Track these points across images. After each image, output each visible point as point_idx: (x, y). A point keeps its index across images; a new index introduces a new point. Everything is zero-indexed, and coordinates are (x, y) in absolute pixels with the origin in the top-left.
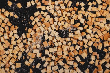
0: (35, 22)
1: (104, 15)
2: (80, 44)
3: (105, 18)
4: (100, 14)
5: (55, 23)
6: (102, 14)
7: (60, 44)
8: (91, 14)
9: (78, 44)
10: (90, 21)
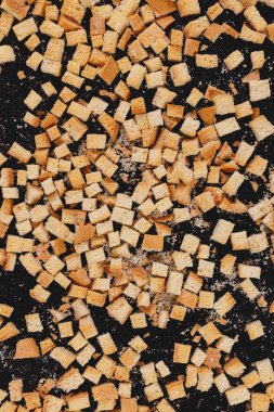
0: (61, 274)
1: (79, 15)
2: (177, 119)
3: (93, 11)
4: (76, 30)
5: (84, 207)
6: (76, 22)
7: (161, 190)
8: (73, 65)
9: (175, 123)
10: (99, 71)
